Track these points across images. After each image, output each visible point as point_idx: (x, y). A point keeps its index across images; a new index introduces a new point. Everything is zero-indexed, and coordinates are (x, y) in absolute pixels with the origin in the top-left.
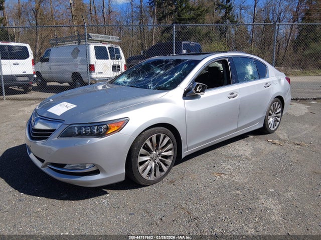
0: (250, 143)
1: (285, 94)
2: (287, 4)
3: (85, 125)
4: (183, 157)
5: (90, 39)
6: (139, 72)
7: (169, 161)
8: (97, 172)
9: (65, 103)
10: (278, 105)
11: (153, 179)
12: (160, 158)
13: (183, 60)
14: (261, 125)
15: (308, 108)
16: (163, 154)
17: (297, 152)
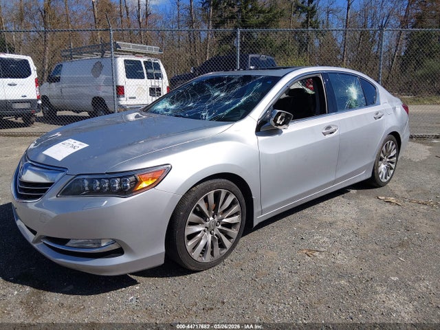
0: (352, 202)
1: (402, 129)
2: (392, 5)
3: (100, 177)
4: (254, 225)
5: (118, 49)
6: (188, 96)
7: (234, 232)
8: (119, 252)
9: (71, 141)
10: (393, 145)
11: (209, 261)
12: (220, 227)
13: (255, 77)
14: (369, 175)
15: (429, 150)
16: (224, 220)
17: (425, 215)
